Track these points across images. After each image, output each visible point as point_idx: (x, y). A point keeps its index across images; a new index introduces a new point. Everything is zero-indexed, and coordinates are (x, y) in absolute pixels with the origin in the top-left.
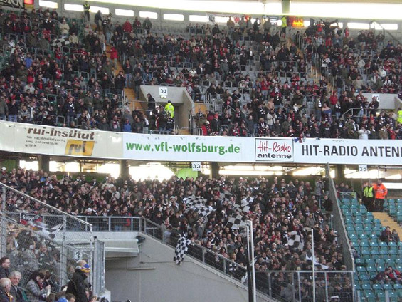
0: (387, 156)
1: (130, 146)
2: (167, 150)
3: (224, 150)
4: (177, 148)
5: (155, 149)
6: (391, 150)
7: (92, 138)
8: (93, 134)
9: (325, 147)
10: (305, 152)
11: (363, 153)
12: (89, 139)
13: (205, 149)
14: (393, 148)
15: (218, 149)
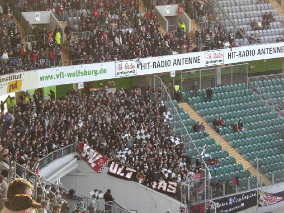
0: (186, 64)
1: (42, 79)
2: (63, 77)
3: (97, 73)
4: (70, 75)
5: (56, 78)
6: (188, 60)
7: (20, 78)
8: (21, 75)
9: (154, 63)
10: (143, 67)
11: (174, 64)
12: (19, 79)
13: (86, 73)
14: (189, 58)
15: (94, 72)
